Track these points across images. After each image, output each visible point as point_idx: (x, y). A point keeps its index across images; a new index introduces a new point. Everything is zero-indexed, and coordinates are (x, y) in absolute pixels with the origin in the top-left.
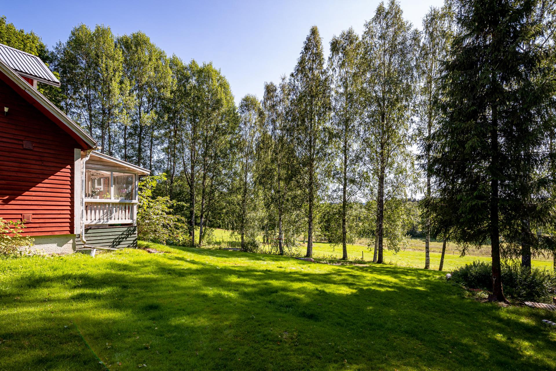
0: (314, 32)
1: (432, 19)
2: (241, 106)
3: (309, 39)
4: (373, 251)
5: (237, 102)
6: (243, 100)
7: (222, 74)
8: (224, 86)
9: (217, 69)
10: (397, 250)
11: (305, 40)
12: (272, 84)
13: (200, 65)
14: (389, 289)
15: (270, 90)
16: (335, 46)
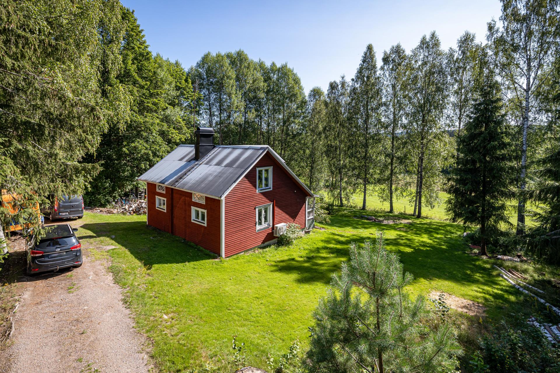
0: (370, 48)
1: (465, 40)
2: (310, 96)
3: (366, 54)
4: (413, 207)
5: (307, 92)
6: (311, 91)
7: (295, 72)
8: (297, 81)
9: (291, 68)
10: (433, 207)
11: (363, 54)
12: (335, 82)
13: (279, 65)
14: (428, 249)
15: (333, 86)
16: (386, 60)
